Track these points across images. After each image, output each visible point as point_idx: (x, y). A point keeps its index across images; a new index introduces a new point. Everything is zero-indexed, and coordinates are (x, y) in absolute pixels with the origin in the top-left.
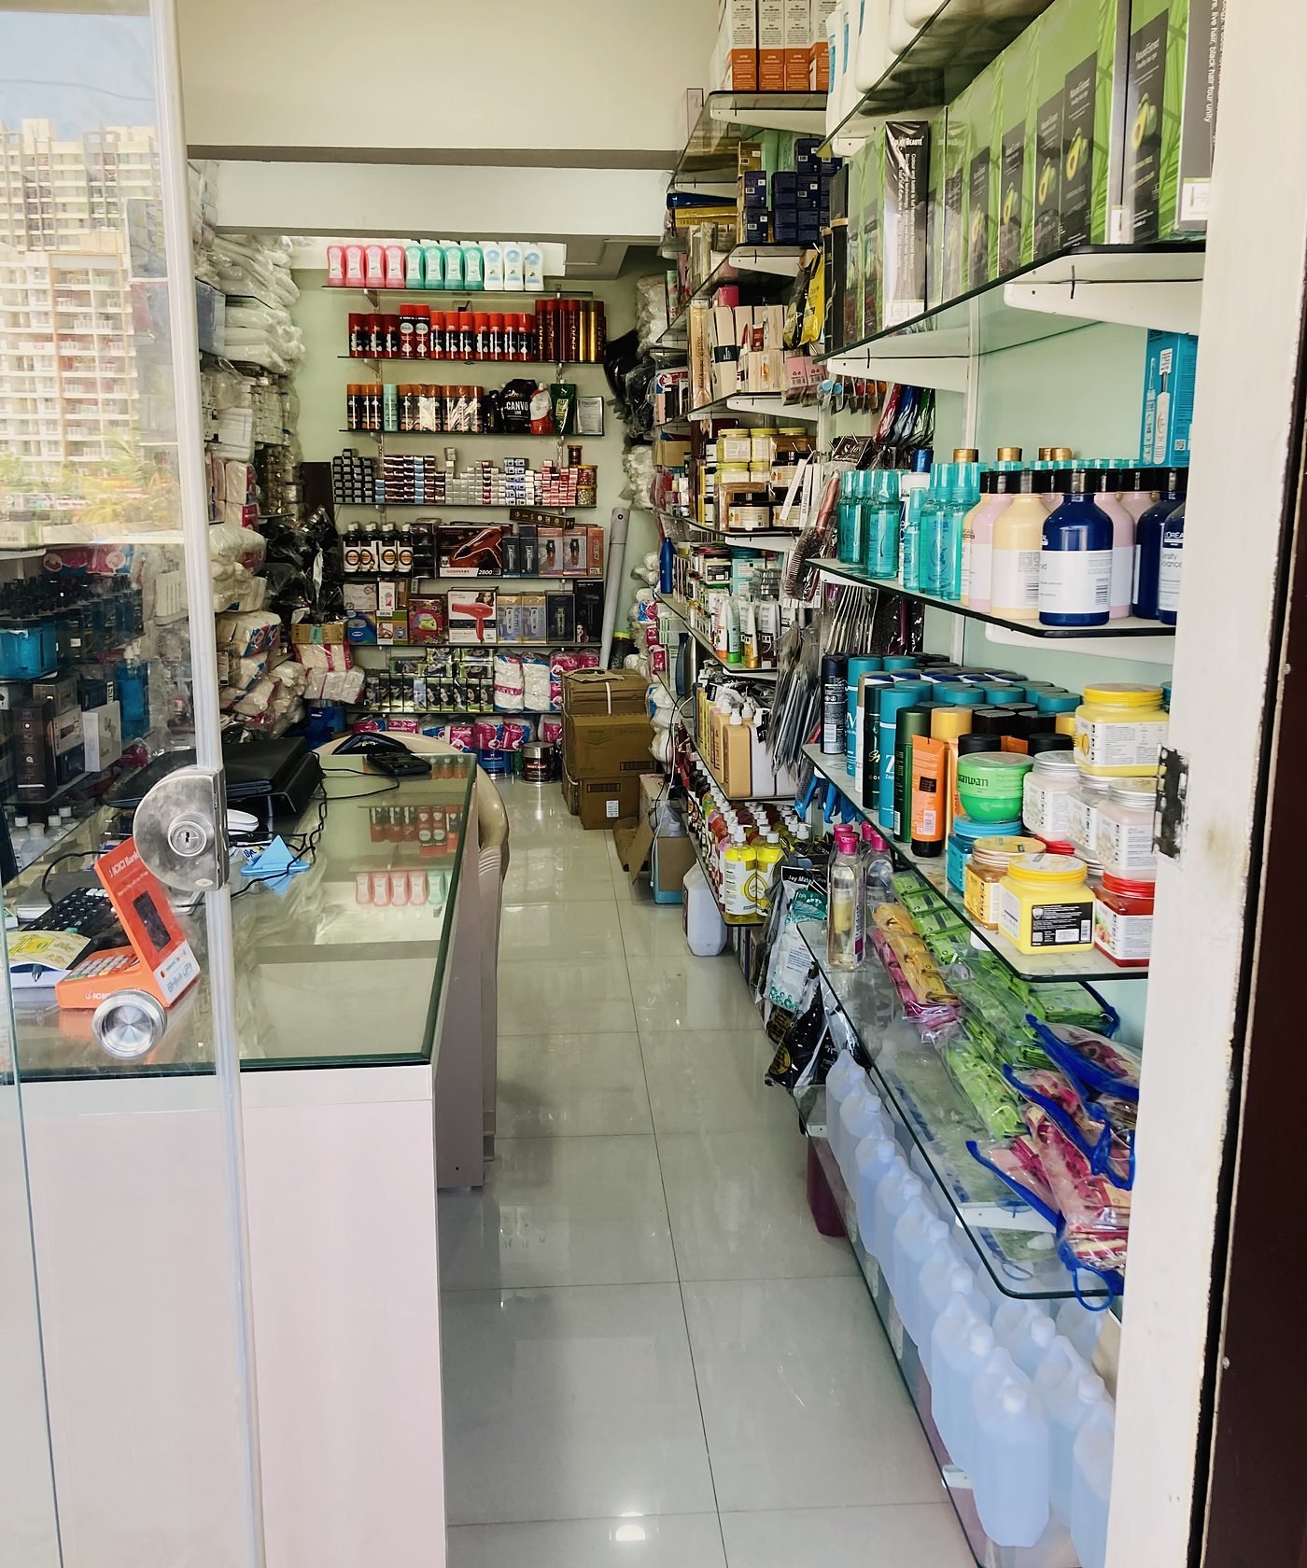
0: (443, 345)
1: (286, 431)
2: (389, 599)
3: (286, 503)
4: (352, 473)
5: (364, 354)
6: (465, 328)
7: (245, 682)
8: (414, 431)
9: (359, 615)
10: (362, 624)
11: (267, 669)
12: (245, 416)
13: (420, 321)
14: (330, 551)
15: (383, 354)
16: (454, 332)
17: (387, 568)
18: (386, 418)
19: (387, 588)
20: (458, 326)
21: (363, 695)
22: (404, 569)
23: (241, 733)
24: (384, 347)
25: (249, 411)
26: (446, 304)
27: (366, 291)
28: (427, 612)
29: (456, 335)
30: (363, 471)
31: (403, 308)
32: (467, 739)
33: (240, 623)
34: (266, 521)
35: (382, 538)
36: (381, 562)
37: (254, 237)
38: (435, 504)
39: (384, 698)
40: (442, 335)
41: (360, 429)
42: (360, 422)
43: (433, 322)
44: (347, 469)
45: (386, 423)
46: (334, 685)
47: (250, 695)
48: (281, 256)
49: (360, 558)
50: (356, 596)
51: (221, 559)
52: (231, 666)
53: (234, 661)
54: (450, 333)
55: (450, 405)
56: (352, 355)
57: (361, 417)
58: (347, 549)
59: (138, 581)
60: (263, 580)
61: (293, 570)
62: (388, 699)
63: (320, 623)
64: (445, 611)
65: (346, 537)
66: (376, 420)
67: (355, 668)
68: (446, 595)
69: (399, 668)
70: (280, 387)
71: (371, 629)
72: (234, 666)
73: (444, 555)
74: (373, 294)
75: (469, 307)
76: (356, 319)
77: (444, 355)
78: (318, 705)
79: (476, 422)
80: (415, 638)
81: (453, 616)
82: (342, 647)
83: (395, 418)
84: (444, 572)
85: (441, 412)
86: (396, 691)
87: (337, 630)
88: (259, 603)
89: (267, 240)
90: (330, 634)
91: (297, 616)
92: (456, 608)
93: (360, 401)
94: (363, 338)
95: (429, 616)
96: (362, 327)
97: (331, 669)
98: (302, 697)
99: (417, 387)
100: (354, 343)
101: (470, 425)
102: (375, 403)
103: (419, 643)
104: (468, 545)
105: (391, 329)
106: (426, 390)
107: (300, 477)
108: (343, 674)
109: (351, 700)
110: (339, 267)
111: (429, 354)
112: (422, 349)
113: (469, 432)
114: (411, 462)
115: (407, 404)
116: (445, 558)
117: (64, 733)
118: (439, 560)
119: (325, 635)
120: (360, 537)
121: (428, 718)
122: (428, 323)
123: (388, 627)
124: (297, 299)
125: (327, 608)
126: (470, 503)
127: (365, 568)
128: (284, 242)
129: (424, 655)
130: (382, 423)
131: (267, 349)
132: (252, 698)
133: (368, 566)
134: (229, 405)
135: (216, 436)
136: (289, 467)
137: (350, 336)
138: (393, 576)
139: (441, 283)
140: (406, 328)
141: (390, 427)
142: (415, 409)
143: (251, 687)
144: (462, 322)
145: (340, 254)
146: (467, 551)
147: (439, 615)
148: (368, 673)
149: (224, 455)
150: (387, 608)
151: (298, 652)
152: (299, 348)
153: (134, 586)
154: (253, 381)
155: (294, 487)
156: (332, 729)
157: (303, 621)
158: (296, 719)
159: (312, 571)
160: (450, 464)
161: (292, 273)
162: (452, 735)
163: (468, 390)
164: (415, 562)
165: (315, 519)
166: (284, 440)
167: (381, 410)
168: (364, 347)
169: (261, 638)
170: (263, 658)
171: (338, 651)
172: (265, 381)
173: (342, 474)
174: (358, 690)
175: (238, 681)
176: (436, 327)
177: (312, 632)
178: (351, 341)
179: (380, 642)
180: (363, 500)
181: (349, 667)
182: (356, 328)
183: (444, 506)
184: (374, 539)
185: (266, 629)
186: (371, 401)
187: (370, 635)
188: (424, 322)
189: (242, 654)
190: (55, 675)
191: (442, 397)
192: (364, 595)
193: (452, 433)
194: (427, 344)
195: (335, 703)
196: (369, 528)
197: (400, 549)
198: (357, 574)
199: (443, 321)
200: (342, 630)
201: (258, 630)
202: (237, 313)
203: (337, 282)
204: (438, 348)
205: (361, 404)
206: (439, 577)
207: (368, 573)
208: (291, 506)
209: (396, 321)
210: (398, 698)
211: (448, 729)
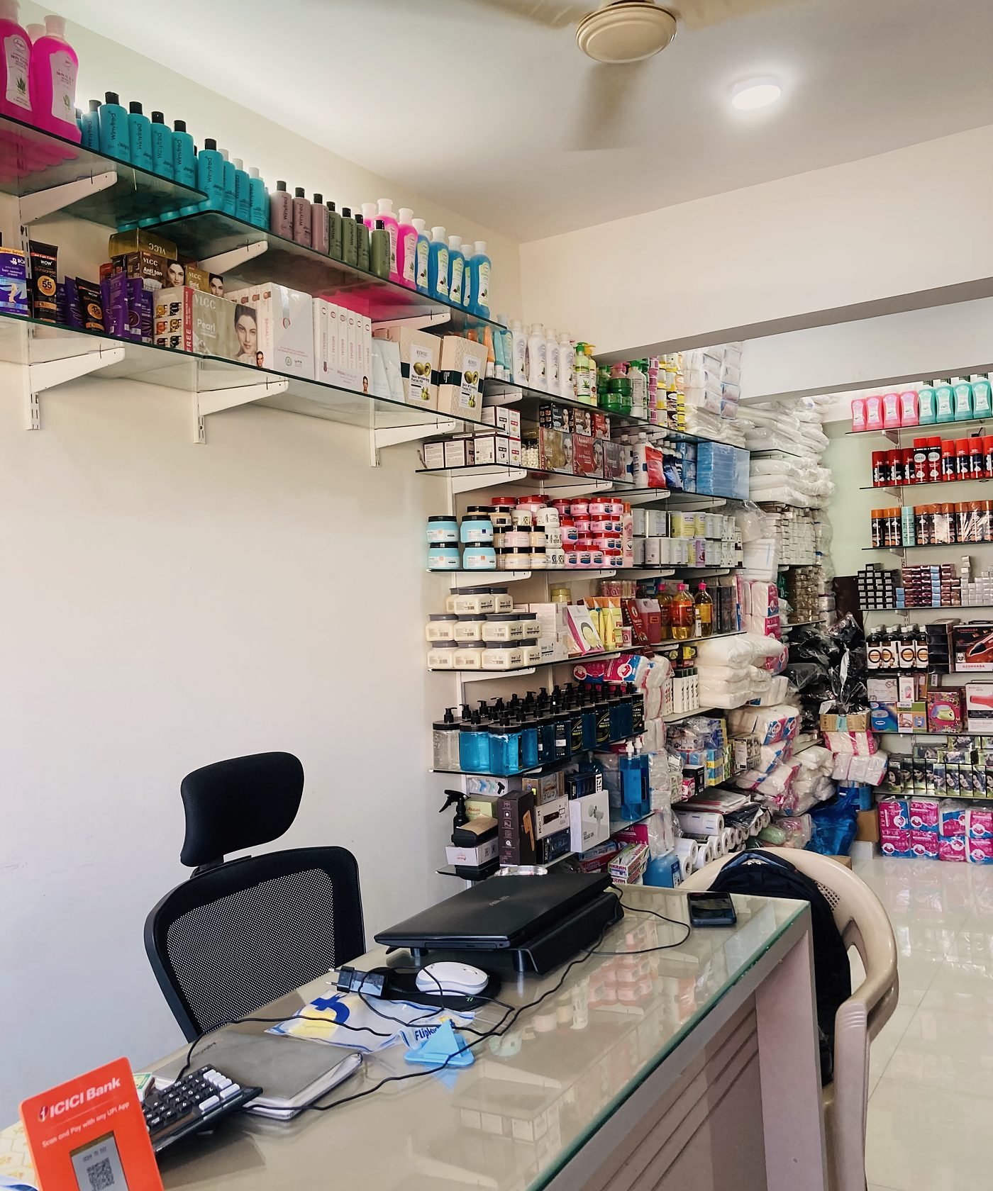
0: (954, 469)
1: (818, 553)
2: (908, 692)
3: (815, 611)
4: (874, 584)
5: (886, 484)
6: (974, 451)
7: (764, 766)
8: (929, 544)
9: (882, 706)
10: (885, 714)
11: (787, 755)
12: (769, 545)
13: (931, 451)
14: (857, 650)
15: (903, 482)
16: (964, 456)
17: (907, 665)
18: (904, 535)
19: (907, 683)
20: (968, 451)
21: (885, 777)
22: (923, 665)
23: (756, 812)
24: (903, 476)
25: (773, 541)
26: (961, 433)
27: (883, 432)
28: (945, 703)
29: (966, 458)
30: (884, 581)
31: (916, 441)
32: (988, 825)
33: (759, 716)
34: (791, 629)
35: (901, 639)
36: (901, 659)
37: (779, 403)
38: (951, 607)
39: (908, 780)
40: (952, 460)
41: (883, 546)
42: (883, 541)
43: (943, 450)
44: (869, 581)
45: (904, 539)
46: (859, 768)
47: (770, 777)
48: (808, 415)
49: (881, 656)
50: (877, 689)
51: (732, 665)
52: (749, 754)
53: (754, 749)
54: (960, 457)
55: (963, 518)
56: (875, 485)
57: (884, 536)
58: (869, 649)
59: (644, 686)
60: (785, 679)
61: (818, 669)
62: (911, 781)
63: (845, 713)
64: (963, 702)
65: (869, 640)
66: (896, 538)
67: (879, 752)
68: (964, 687)
69: (921, 755)
70: (813, 518)
71: (892, 718)
72: (754, 753)
73: (960, 652)
74: (893, 434)
75: (982, 433)
76: (878, 456)
77: (956, 477)
78: (845, 785)
79: (989, 532)
80: (932, 727)
81: (971, 706)
82: (865, 734)
83: (912, 535)
84: (959, 667)
85: (955, 525)
86: (919, 775)
87: (861, 719)
88: (781, 698)
89: (790, 404)
90: (853, 724)
91: (824, 708)
92: (974, 700)
93: (882, 523)
94: (885, 470)
95: (947, 708)
96: (883, 461)
97: (856, 754)
98: (830, 778)
99: (931, 506)
100: (876, 476)
101: (983, 535)
102: (895, 523)
103: (937, 731)
104: (983, 642)
105: (909, 460)
106: (940, 509)
107: (833, 590)
108: (866, 759)
109: (874, 781)
110: (861, 415)
111: (941, 478)
112: (934, 474)
113: (983, 541)
114: (928, 571)
115: (922, 522)
116: (960, 655)
117: (548, 819)
118: (954, 656)
119: (849, 724)
120: (882, 638)
121: (948, 801)
122: (939, 452)
123: (908, 717)
124: (827, 447)
125: (851, 701)
126: (985, 604)
127: (886, 665)
128: (806, 403)
129: (946, 742)
130: (901, 540)
131: (787, 489)
132: (771, 780)
133: (888, 664)
134: (756, 537)
135: (740, 563)
136: (822, 582)
137: (874, 470)
138: (913, 671)
139: (952, 416)
140: (920, 458)
141: (908, 542)
142: (930, 525)
143: (771, 769)
144: (971, 447)
145: (862, 405)
146: (982, 647)
147: (957, 706)
148: (890, 757)
149: (751, 577)
150: (907, 700)
151: (827, 738)
152: (826, 485)
153: (639, 691)
154: (778, 516)
155: (826, 598)
156: (858, 807)
157: (830, 712)
158: (824, 798)
159: (839, 669)
160: (966, 570)
161: (824, 425)
162: (972, 819)
163: (981, 504)
164: (931, 659)
165: (844, 623)
166: (817, 561)
167: (900, 529)
168: (886, 478)
169: (778, 729)
170: (781, 746)
171: (862, 738)
172: (790, 515)
173: (866, 585)
174: (880, 773)
175: (758, 765)
176: (946, 454)
177: (838, 722)
178: (874, 474)
179: (901, 730)
180: (885, 606)
181: (872, 752)
182: (878, 463)
183: (960, 607)
184: (893, 640)
185: (783, 722)
186: (891, 522)
187: (891, 722)
188: (936, 451)
189: (762, 743)
190: (540, 770)
191: (955, 513)
192: (886, 688)
193: (966, 543)
194: (939, 469)
195: (862, 784)
196: (889, 630)
197: (918, 648)
198: (879, 670)
199: (953, 447)
200: (864, 720)
201: (775, 723)
202: (761, 464)
203: (859, 428)
204: (950, 472)
205: (883, 525)
206: (955, 672)
207: (889, 670)
208: (822, 614)
209: (912, 453)
210: (921, 781)
211: (968, 813)
